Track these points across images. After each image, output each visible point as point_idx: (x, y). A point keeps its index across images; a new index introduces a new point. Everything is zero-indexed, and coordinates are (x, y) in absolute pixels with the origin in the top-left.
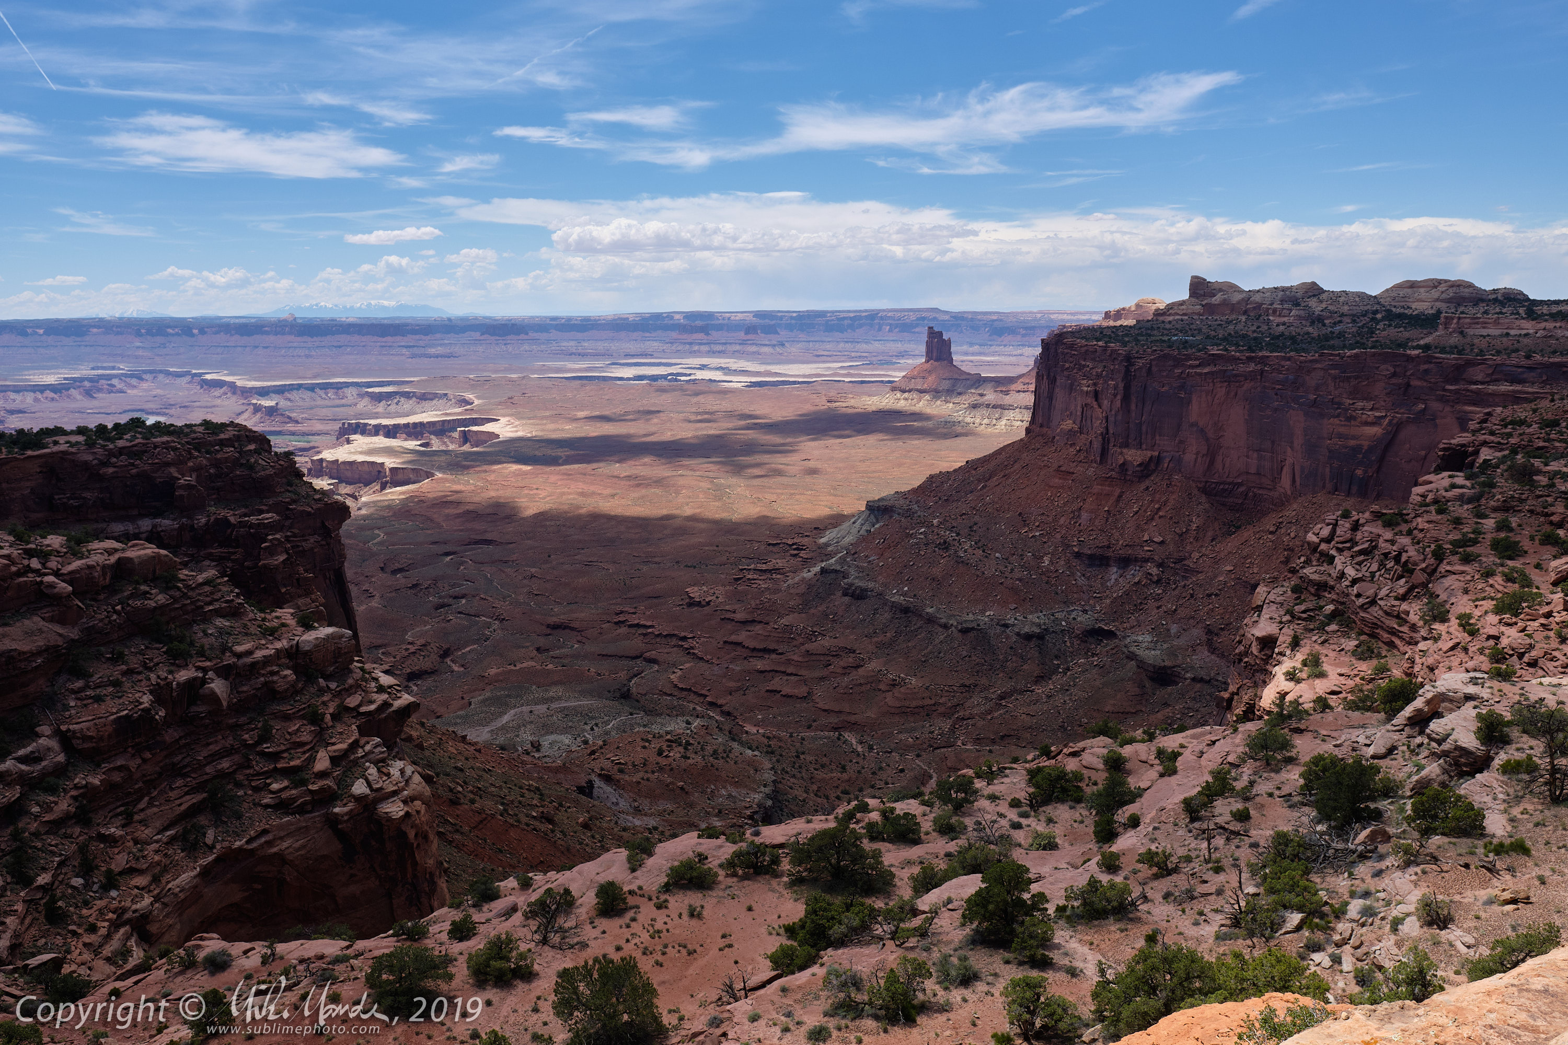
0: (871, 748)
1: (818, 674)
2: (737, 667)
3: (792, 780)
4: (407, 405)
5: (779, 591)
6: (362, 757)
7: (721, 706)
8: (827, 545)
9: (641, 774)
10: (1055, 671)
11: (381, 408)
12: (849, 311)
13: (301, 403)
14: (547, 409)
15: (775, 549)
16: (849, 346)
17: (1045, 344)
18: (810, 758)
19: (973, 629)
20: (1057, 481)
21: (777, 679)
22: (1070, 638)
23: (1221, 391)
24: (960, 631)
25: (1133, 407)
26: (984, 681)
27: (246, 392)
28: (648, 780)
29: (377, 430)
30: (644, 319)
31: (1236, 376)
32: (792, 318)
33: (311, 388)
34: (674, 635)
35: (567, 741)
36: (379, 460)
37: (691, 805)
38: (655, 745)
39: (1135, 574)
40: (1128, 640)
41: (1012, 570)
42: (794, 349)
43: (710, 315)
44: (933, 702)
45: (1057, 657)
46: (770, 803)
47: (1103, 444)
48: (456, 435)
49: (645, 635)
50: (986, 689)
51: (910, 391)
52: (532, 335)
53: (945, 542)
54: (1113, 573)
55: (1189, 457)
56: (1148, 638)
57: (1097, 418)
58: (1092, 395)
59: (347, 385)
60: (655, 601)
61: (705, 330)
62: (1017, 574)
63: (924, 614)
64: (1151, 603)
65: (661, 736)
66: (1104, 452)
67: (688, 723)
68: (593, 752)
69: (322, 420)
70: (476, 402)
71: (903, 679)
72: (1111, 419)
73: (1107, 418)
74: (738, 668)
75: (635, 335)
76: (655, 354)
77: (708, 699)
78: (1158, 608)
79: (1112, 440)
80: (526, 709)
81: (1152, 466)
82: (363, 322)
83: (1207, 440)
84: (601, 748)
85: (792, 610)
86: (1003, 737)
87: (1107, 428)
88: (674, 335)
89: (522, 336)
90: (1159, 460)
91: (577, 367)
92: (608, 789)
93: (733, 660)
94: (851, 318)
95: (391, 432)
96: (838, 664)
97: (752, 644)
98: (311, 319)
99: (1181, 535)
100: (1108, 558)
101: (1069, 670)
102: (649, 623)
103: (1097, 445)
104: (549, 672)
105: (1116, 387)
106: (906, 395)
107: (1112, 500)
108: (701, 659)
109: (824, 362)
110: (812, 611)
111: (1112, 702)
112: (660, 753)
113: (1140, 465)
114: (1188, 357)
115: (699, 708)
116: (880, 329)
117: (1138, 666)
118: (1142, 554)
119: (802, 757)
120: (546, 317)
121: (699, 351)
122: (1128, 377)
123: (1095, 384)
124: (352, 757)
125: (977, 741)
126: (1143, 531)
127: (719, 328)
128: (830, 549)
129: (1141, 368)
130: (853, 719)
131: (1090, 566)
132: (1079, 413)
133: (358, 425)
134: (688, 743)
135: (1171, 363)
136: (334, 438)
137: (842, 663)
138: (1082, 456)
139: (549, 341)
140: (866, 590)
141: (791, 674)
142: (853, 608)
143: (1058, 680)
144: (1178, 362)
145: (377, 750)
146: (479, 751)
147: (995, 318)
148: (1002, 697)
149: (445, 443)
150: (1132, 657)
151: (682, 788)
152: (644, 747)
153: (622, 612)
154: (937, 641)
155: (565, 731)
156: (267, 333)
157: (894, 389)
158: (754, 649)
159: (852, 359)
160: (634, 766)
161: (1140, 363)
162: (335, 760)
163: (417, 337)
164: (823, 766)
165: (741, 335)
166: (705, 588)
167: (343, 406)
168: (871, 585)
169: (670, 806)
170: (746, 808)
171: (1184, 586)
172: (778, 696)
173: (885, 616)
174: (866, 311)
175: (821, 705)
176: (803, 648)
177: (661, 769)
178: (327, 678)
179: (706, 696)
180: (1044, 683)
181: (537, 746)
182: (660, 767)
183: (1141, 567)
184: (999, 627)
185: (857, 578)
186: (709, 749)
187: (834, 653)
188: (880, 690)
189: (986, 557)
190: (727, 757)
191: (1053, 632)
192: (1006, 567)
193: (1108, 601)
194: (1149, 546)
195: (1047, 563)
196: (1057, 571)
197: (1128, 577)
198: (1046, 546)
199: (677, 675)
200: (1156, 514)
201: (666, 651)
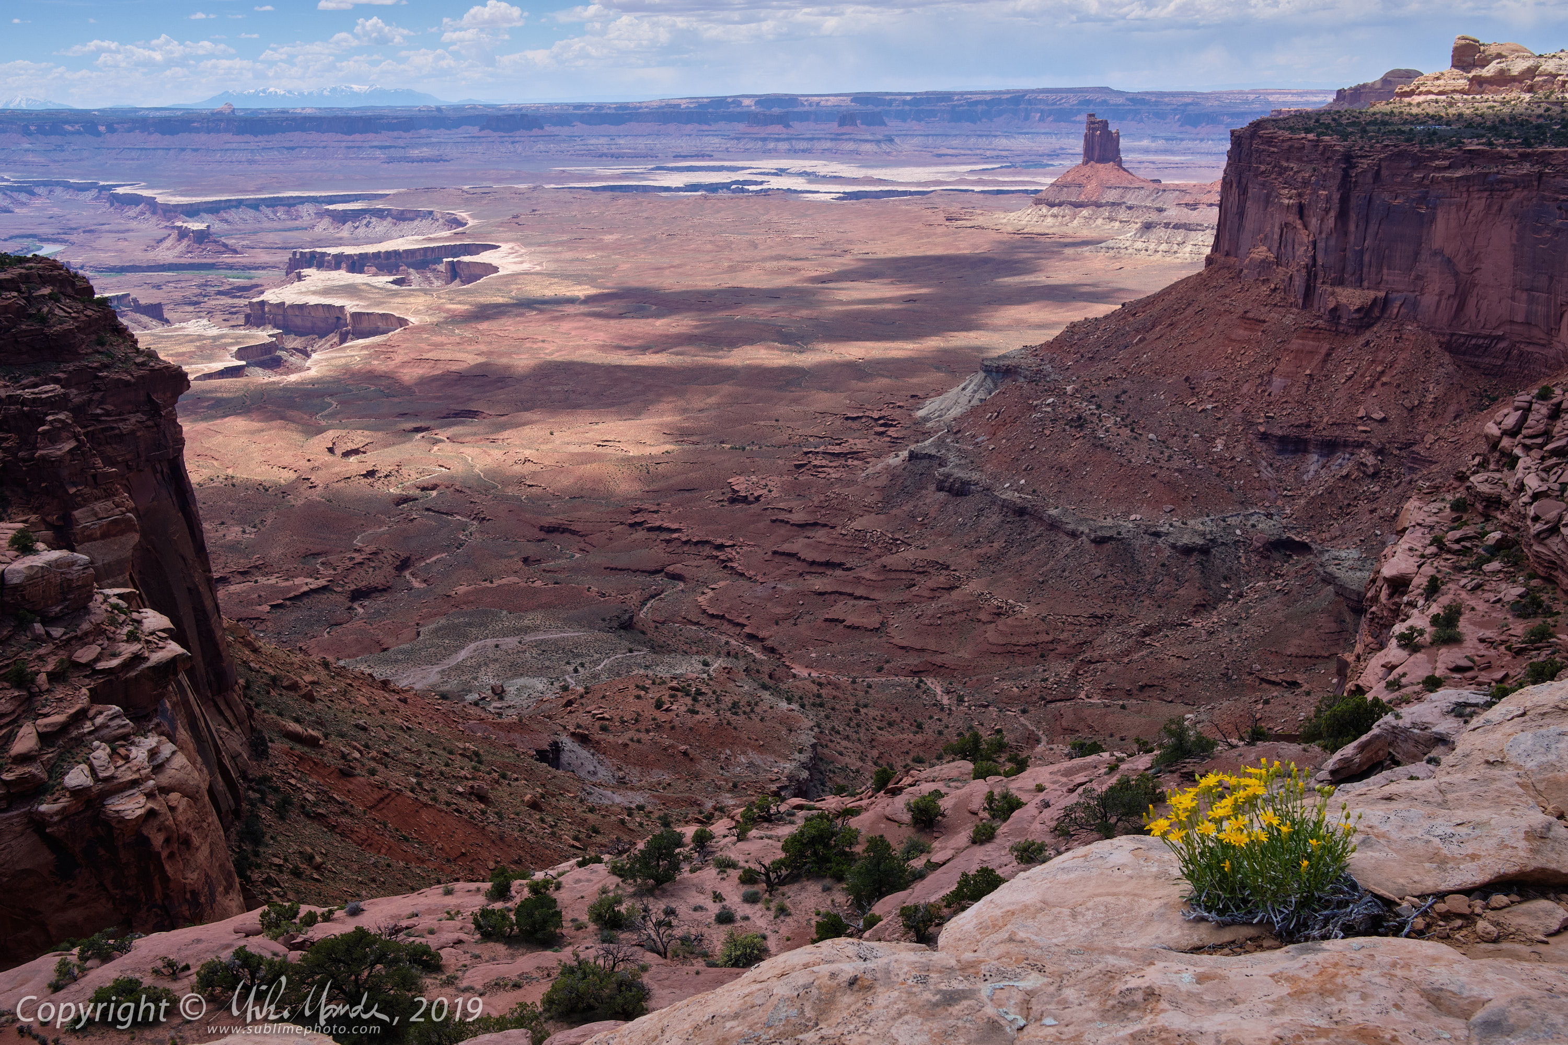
0: (961, 700)
1: (896, 597)
2: (786, 588)
3: (844, 743)
4: (380, 227)
5: (853, 482)
6: (90, 733)
7: (762, 640)
8: (926, 419)
9: (631, 734)
10: (1222, 598)
11: (345, 231)
12: (984, 93)
13: (242, 226)
14: (564, 232)
15: (855, 425)
16: (983, 142)
17: (1237, 139)
18: (873, 712)
19: (1111, 538)
20: (1241, 333)
21: (840, 604)
22: (1246, 552)
23: (1479, 204)
24: (1093, 541)
25: (1352, 227)
26: (1123, 610)
27: (170, 212)
28: (639, 741)
29: (338, 262)
30: (701, 106)
31: (1502, 181)
32: (905, 102)
33: (255, 205)
34: (707, 542)
35: (540, 687)
36: (337, 302)
37: (697, 777)
38: (654, 694)
39: (1342, 464)
40: (1326, 556)
41: (1170, 457)
42: (906, 146)
43: (792, 100)
44: (1050, 638)
45: (1226, 579)
46: (805, 774)
47: (1308, 280)
48: (441, 267)
49: (668, 541)
50: (1125, 621)
51: (1060, 205)
52: (549, 129)
53: (1080, 418)
54: (1313, 461)
55: (1428, 300)
56: (1354, 554)
57: (1301, 244)
58: (1295, 209)
59: (302, 200)
60: (687, 495)
61: (783, 120)
62: (1176, 463)
63: (1045, 517)
64: (1364, 506)
65: (664, 682)
66: (1309, 292)
67: (706, 664)
68: (569, 703)
69: (268, 248)
70: (471, 222)
71: (1012, 607)
72: (1321, 245)
73: (1314, 243)
74: (789, 589)
75: (688, 128)
76: (716, 155)
77: (747, 630)
78: (1372, 511)
79: (1321, 274)
80: (490, 642)
81: (1376, 312)
82: (323, 114)
83: (1456, 274)
84: (582, 697)
85: (868, 509)
86: (1142, 688)
87: (1314, 258)
88: (741, 127)
89: (536, 131)
90: (1386, 302)
91: (609, 173)
92: (584, 753)
93: (784, 577)
94: (986, 102)
95: (356, 264)
96: (925, 584)
97: (810, 555)
98: (255, 111)
99: (1411, 410)
100: (1306, 442)
101: (1241, 595)
102: (675, 526)
103: (1299, 282)
104: (536, 591)
105: (1328, 199)
106: (1055, 210)
107: (1318, 358)
108: (742, 575)
109: (947, 164)
110: (894, 511)
111: (1297, 642)
112: (659, 705)
113: (1358, 311)
114: (1434, 156)
115: (733, 642)
116: (1027, 118)
117: (1337, 594)
118: (1353, 436)
119: (863, 711)
120: (568, 105)
121: (775, 150)
122: (1346, 185)
123: (1300, 195)
124: (74, 733)
125: (1107, 692)
126: (1358, 403)
127: (804, 117)
128: (929, 425)
129: (1364, 172)
130: (939, 659)
131: (1280, 452)
132: (1276, 237)
133: (313, 254)
134: (699, 693)
135: (1408, 164)
136: (284, 272)
137: (931, 584)
138: (1278, 297)
139: (571, 137)
140: (969, 483)
141: (860, 598)
142: (950, 507)
143: (1225, 610)
144: (1419, 162)
146: (405, 701)
147: (1188, 100)
148: (1145, 634)
149: (428, 279)
150: (1329, 579)
151: (685, 753)
152: (638, 697)
153: (639, 511)
154: (1061, 555)
155: (539, 672)
156: (197, 131)
157: (1038, 202)
158: (813, 563)
159: (987, 159)
160: (623, 722)
161: (1364, 164)
162: (45, 738)
163: (395, 134)
164: (891, 724)
165: (834, 126)
166: (754, 479)
167: (297, 229)
168: (975, 476)
169: (667, 778)
170: (772, 781)
171: (1410, 482)
172: (840, 626)
173: (993, 519)
174: (1008, 92)
175: (897, 640)
176: (879, 562)
177: (659, 727)
178: (47, 621)
179: (743, 626)
180: (1205, 615)
181: (499, 693)
182: (657, 725)
183: (1352, 454)
184: (1147, 536)
185: (957, 466)
186: (728, 700)
187: (921, 570)
188: (979, 621)
189: (1136, 438)
190: (752, 711)
191: (1223, 543)
192: (1162, 453)
193: (1303, 501)
194: (1365, 425)
195: (1220, 447)
196: (1233, 458)
197: (1333, 468)
198: (1220, 423)
199: (708, 597)
200: (1378, 379)
201: (695, 563)
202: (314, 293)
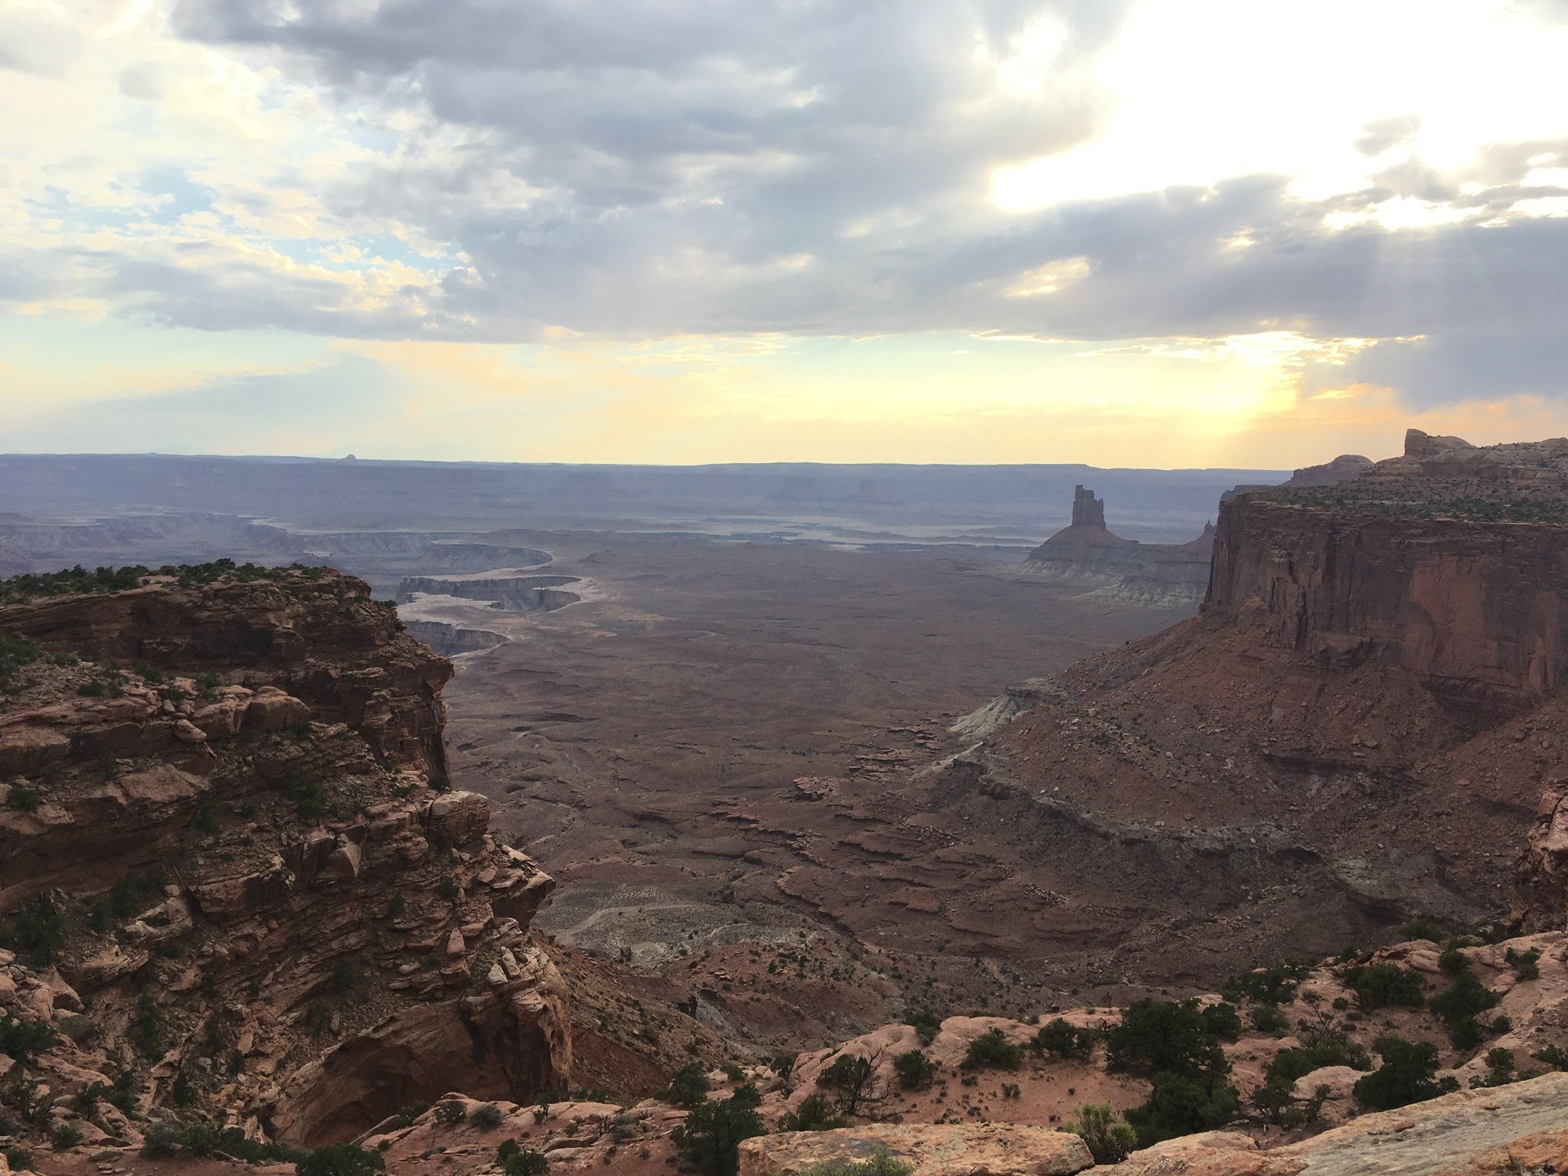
0: (1016, 979)
1: (950, 885)
2: (855, 872)
4: (476, 560)
5: (903, 785)
6: (498, 939)
7: (836, 918)
8: (959, 734)
9: (750, 994)
10: (1243, 898)
11: (446, 562)
13: (356, 554)
14: (634, 568)
15: (898, 737)
17: (1224, 506)
18: (943, 986)
19: (1139, 840)
20: (1241, 669)
21: (903, 890)
22: (1261, 858)
23: (1451, 566)
24: (1123, 843)
25: (1338, 582)
26: (1154, 905)
27: (295, 540)
28: (758, 1000)
29: (444, 588)
31: (1470, 548)
32: (913, 472)
33: (369, 537)
34: (781, 832)
35: (662, 951)
36: (445, 621)
38: (767, 958)
39: (1341, 784)
40: (1336, 864)
41: (1187, 772)
44: (1090, 927)
45: (1245, 881)
47: (1300, 625)
48: (530, 595)
49: (747, 831)
50: (1157, 915)
51: (1053, 559)
53: (1104, 736)
54: (1315, 782)
55: (1410, 645)
56: (1361, 863)
57: (1292, 596)
58: (1286, 566)
59: (408, 534)
60: (758, 791)
62: (1194, 778)
63: (1078, 819)
64: (1364, 821)
65: (772, 950)
66: (1301, 635)
67: (802, 935)
68: (694, 965)
69: (379, 573)
70: (555, 559)
71: (1054, 898)
72: (1310, 596)
73: (1304, 595)
74: (856, 875)
75: (735, 486)
76: (758, 510)
77: (821, 909)
78: (1374, 827)
79: (1311, 621)
80: (614, 910)
81: (1363, 655)
83: (1432, 624)
84: (702, 959)
85: (919, 808)
86: (1179, 976)
87: (1304, 607)
89: (607, 486)
90: (1371, 647)
92: (711, 1009)
93: (850, 864)
95: (457, 590)
96: (975, 875)
97: (873, 846)
98: (373, 461)
99: (1399, 740)
100: (1307, 763)
101: (1260, 896)
102: (752, 817)
103: (1291, 627)
104: (637, 869)
105: (1316, 558)
106: (1049, 564)
107: (1312, 693)
108: (813, 861)
109: (951, 523)
110: (943, 811)
112: (772, 968)
113: (1346, 653)
114: (1409, 525)
115: (811, 919)
117: (1349, 899)
118: (1351, 760)
119: (934, 984)
121: (807, 508)
122: (1331, 547)
123: (1289, 555)
125: (1147, 979)
126: (1352, 732)
129: (1347, 537)
130: (995, 942)
131: (1284, 771)
132: (1269, 589)
133: (421, 581)
134: (804, 959)
135: (1386, 531)
137: (981, 875)
138: (1273, 639)
139: (637, 492)
140: (1008, 788)
141: (919, 884)
142: (993, 808)
143: (1246, 911)
144: (1395, 530)
145: (512, 933)
148: (1176, 926)
149: (518, 604)
150: (1341, 885)
151: (798, 1013)
152: (753, 961)
153: (720, 803)
154: (1095, 853)
155: (660, 938)
156: (323, 476)
157: (1034, 557)
158: (876, 853)
159: (984, 520)
160: (742, 982)
161: (1346, 530)
162: (469, 941)
163: (491, 484)
164: (960, 997)
165: (856, 490)
166: (816, 779)
167: (405, 559)
168: (1014, 783)
171: (1406, 802)
172: (904, 909)
173: (1031, 821)
174: (1000, 466)
175: (955, 923)
176: (933, 854)
177: (773, 988)
178: (461, 847)
179: (818, 906)
180: (1229, 913)
181: (627, 955)
182: (772, 986)
183: (1350, 776)
184: (1172, 841)
185: (997, 773)
186: (828, 969)
187: (971, 862)
188: (1025, 909)
189: (1154, 755)
190: (850, 977)
191: (1240, 850)
192: (1179, 768)
193: (1308, 816)
194: (1360, 751)
195: (1230, 766)
196: (1243, 776)
197: (1333, 787)
198: (1229, 745)
199: (785, 879)
200: (1368, 713)
201: (771, 850)
202: (425, 612)
